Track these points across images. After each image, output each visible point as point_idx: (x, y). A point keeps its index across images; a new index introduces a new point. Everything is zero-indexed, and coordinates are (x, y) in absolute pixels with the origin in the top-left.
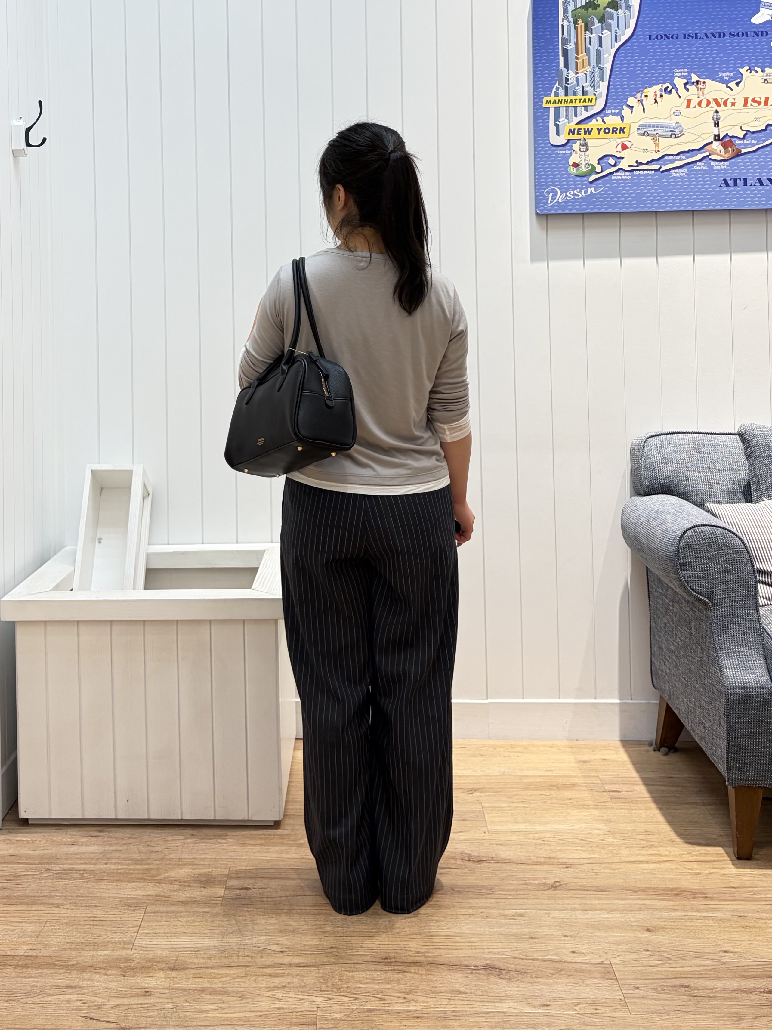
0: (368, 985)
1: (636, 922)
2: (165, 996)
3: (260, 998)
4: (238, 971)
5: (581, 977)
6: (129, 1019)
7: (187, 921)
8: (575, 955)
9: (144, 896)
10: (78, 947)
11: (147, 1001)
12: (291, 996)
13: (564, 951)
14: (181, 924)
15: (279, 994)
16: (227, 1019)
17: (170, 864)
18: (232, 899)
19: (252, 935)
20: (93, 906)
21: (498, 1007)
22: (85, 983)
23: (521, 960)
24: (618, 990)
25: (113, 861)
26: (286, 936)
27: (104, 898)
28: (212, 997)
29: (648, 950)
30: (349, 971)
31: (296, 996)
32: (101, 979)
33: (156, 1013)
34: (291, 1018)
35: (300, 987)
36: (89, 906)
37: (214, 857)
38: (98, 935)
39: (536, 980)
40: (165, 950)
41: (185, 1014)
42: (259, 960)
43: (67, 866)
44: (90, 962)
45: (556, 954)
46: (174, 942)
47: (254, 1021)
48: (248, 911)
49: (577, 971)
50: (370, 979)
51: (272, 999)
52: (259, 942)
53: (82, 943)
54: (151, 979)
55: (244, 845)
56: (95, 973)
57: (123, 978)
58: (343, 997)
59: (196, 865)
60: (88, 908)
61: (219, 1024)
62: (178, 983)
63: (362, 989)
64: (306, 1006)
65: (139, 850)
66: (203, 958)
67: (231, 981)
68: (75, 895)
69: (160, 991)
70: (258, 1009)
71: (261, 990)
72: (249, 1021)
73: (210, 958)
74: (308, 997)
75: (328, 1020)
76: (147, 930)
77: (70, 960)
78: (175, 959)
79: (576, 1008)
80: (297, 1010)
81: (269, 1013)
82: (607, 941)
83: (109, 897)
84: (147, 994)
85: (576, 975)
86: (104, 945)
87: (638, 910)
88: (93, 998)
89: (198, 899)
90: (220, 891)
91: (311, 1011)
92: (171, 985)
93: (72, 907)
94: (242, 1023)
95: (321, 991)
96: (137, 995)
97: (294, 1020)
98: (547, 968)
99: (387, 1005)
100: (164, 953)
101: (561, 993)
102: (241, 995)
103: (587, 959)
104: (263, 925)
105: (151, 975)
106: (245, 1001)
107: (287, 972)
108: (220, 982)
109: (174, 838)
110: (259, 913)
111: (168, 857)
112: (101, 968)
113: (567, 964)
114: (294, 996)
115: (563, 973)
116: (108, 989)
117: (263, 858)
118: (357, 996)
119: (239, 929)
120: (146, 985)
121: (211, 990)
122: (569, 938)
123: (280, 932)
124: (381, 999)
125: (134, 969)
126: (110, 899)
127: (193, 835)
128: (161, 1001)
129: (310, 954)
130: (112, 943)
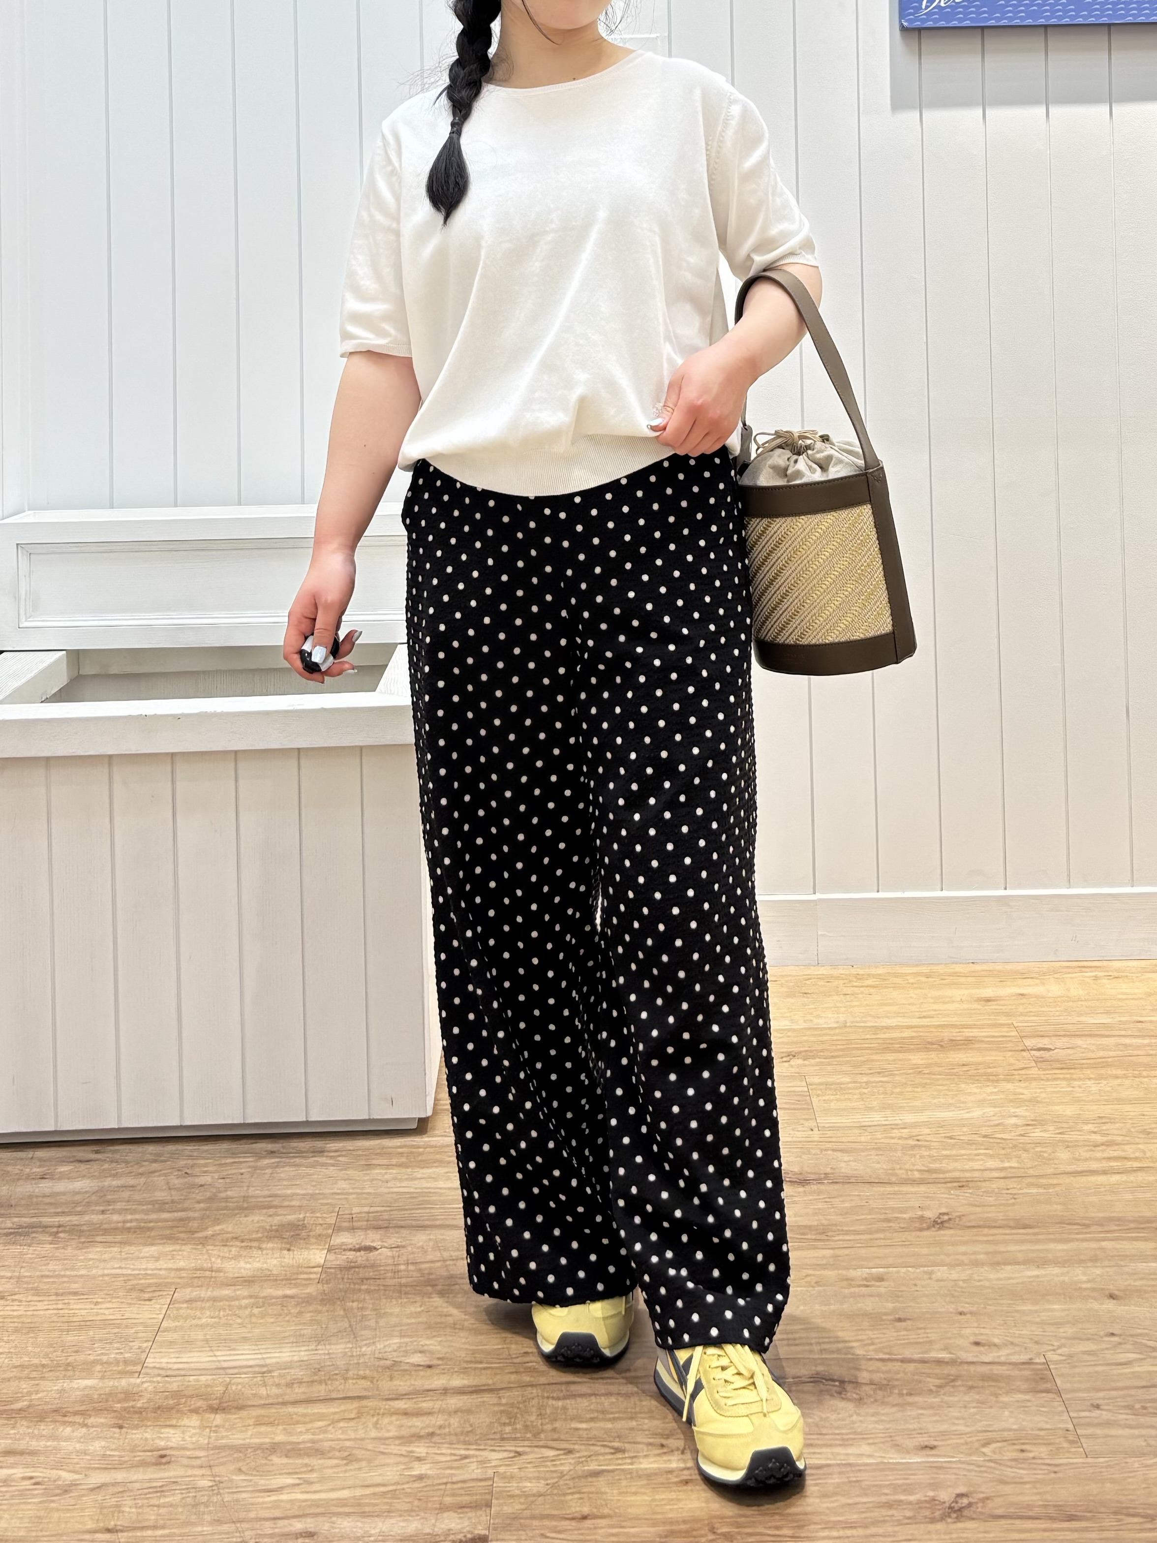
0: (592, 1424)
1: (1089, 1281)
2: (198, 1462)
3: (382, 1459)
4: (343, 1408)
5: (992, 1389)
6: (123, 1512)
7: (251, 1315)
8: (981, 1349)
9: (171, 1269)
10: (34, 1374)
11: (162, 1474)
12: (444, 1451)
13: (960, 1342)
14: (239, 1321)
15: (420, 1449)
16: (316, 1504)
17: (226, 1208)
18: (341, 1268)
19: (375, 1336)
20: (70, 1293)
21: (838, 1454)
22: (42, 1443)
23: (879, 1364)
24: (1062, 1412)
25: (118, 1206)
26: (439, 1336)
27: (94, 1277)
28: (291, 1461)
29: (1113, 1334)
30: (558, 1399)
31: (453, 1452)
32: (75, 1434)
33: (180, 1496)
34: (443, 1496)
35: (462, 1433)
36: (62, 1294)
37: (310, 1192)
38: (75, 1349)
39: (910, 1399)
40: (203, 1372)
41: (235, 1496)
42: (386, 1386)
43: (27, 1220)
44: (57, 1401)
45: (946, 1349)
46: (223, 1357)
47: (369, 1505)
48: (368, 1291)
49: (985, 1378)
50: (597, 1411)
51: (407, 1460)
52: (387, 1349)
53: (44, 1366)
54: (172, 1431)
55: (369, 1166)
56: (64, 1423)
57: (117, 1430)
58: (544, 1450)
59: (276, 1207)
60: (59, 1298)
61: (301, 1513)
62: (227, 1436)
63: (581, 1432)
64: (473, 1470)
65: (168, 1183)
66: (278, 1385)
67: (330, 1428)
68: (38, 1273)
69: (188, 1453)
70: (378, 1480)
71: (387, 1442)
72: (359, 1505)
73: (290, 1385)
74: (477, 1453)
75: (512, 1496)
76: (170, 1336)
77: (17, 1400)
78: (221, 1389)
79: (984, 1450)
80: (455, 1479)
81: (399, 1487)
82: (1038, 1320)
83: (103, 1275)
84: (164, 1460)
85: (982, 1387)
86: (87, 1369)
87: (1091, 1260)
88: (54, 1473)
89: (275, 1272)
90: (317, 1256)
91: (481, 1480)
92: (212, 1440)
93: (30, 1298)
94: (346, 1510)
95: (503, 1439)
96: (144, 1464)
97: (448, 1500)
98: (928, 1375)
99: (629, 1461)
100: (203, 1378)
101: (956, 1422)
102: (346, 1454)
103: (1002, 1355)
104: (397, 1316)
105: (174, 1422)
106: (356, 1466)
107: (438, 1405)
108: (308, 1430)
109: (237, 1160)
110: (391, 1294)
111: (223, 1195)
112: (76, 1413)
113: (966, 1367)
114: (449, 1451)
115: (959, 1383)
116: (86, 1454)
117: (401, 1190)
118: (572, 1447)
119: (350, 1326)
120: (162, 1443)
121: (288, 1447)
122: (969, 1316)
123: (429, 1328)
124: (618, 1450)
125: (141, 1413)
126: (106, 1278)
127: (272, 1152)
128: (190, 1472)
129: (484, 1369)
130: (102, 1364)
